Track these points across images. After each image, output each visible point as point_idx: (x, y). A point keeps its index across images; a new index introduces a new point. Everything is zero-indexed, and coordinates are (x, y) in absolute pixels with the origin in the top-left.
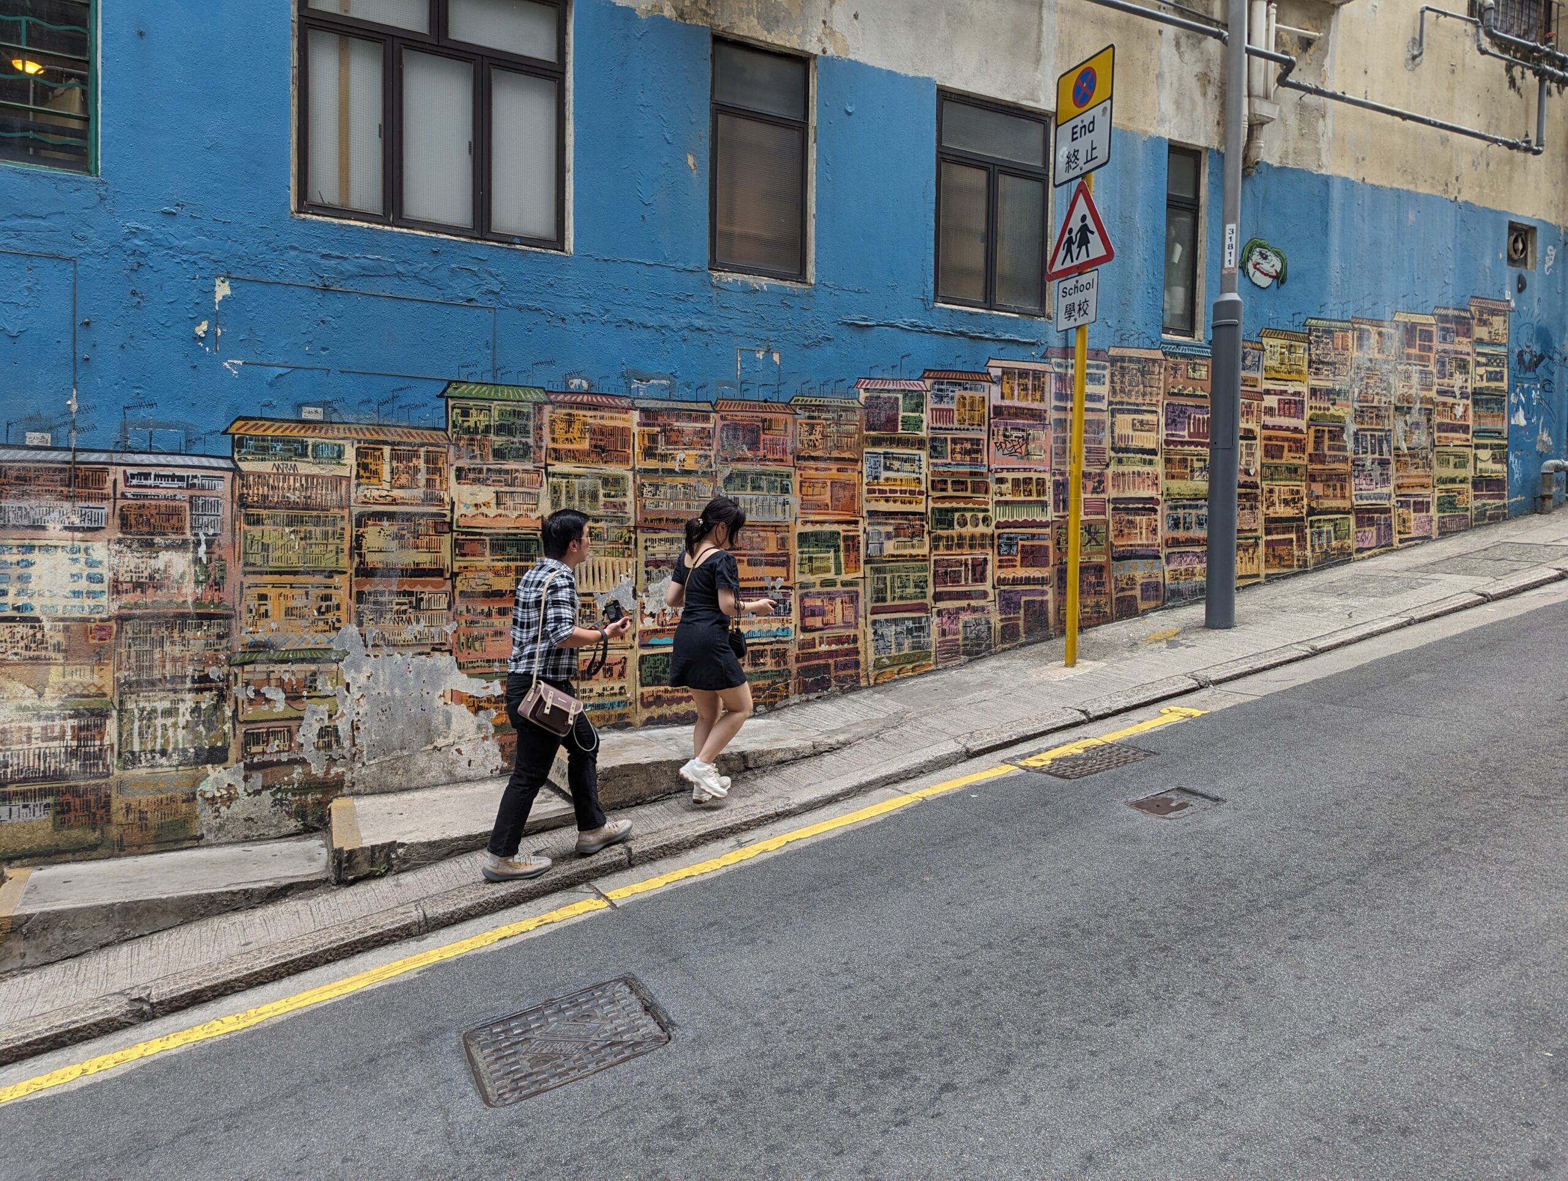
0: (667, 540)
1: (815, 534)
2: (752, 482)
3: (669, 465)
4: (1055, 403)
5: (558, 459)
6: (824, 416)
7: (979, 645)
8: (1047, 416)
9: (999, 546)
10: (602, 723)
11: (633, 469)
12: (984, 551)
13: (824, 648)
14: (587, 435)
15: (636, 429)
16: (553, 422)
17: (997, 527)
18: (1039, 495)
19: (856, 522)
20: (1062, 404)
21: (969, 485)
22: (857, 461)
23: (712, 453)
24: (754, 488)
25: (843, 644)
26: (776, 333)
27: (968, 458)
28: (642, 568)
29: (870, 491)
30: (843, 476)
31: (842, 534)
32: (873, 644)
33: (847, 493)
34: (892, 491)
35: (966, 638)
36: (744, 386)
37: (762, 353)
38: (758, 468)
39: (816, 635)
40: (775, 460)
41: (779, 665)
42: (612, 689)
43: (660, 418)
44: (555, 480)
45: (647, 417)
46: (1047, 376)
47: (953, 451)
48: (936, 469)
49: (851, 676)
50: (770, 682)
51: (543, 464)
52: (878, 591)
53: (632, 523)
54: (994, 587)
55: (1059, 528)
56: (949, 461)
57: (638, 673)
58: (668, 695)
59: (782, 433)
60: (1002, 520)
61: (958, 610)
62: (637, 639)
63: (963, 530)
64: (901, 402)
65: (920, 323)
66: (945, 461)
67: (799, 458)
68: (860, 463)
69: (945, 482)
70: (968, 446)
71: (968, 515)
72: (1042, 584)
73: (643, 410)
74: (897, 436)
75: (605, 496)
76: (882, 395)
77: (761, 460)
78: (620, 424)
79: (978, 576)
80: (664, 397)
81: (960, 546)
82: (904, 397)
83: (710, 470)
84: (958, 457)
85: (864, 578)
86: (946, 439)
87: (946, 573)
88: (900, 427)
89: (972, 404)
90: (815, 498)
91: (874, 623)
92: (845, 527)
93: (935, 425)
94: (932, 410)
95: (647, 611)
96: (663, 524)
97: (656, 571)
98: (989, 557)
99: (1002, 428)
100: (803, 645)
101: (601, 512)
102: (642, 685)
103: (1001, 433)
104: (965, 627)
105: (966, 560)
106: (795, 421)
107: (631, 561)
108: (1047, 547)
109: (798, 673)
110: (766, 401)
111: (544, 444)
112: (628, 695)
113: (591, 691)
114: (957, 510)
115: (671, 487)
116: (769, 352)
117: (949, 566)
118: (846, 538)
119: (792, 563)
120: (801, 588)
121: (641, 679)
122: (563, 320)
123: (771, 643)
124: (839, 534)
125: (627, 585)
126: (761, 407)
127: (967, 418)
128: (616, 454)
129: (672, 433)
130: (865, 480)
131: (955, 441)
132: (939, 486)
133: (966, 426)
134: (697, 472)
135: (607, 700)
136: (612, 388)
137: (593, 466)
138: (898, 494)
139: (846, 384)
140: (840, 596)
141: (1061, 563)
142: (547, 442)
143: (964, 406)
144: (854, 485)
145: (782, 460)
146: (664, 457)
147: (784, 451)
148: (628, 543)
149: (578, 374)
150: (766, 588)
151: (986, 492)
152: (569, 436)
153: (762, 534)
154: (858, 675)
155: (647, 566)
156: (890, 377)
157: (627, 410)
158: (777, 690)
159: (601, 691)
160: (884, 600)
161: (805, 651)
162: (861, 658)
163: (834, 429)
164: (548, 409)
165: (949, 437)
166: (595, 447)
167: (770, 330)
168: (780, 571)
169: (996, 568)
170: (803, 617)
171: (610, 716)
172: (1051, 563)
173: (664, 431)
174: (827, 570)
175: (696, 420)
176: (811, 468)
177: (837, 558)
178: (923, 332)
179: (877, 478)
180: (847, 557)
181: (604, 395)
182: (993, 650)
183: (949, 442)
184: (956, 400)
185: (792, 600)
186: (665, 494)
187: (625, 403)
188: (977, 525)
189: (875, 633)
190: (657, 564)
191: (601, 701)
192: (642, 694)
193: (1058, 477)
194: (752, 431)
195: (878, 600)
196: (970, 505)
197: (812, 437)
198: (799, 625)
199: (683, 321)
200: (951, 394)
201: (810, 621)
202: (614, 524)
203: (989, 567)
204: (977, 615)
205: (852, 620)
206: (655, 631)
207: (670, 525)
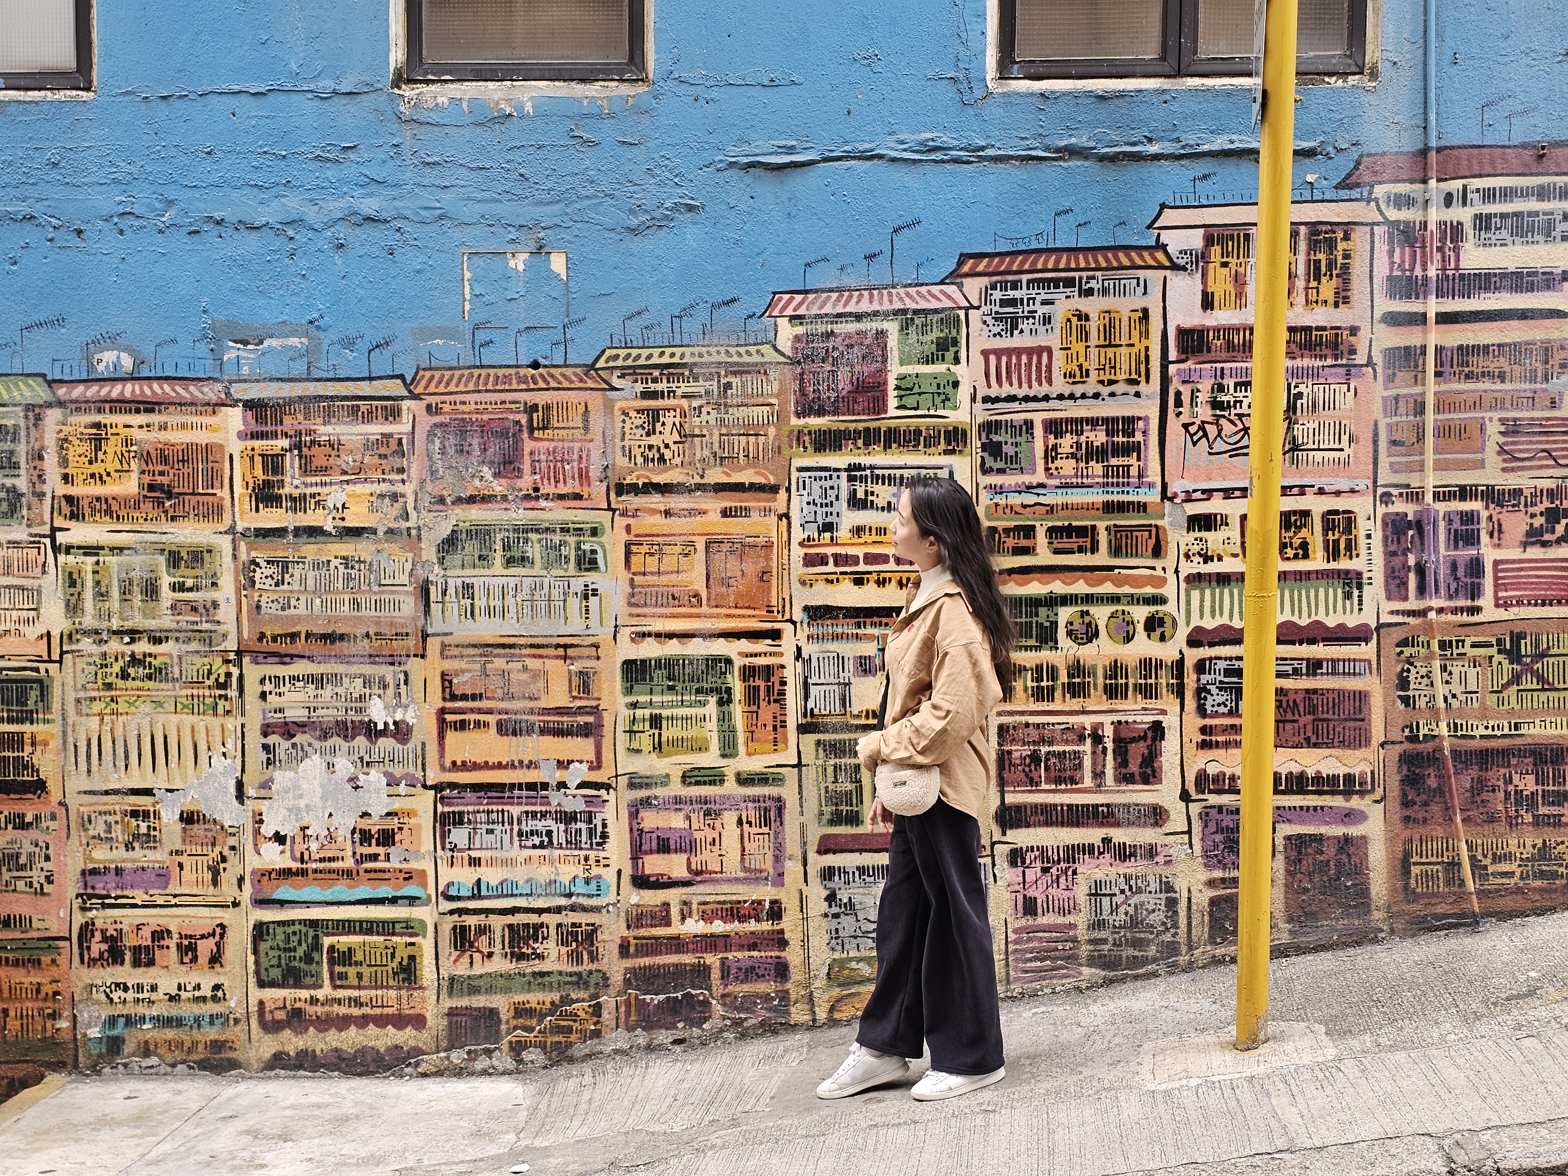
0: (310, 679)
1: (669, 665)
2: (507, 547)
3: (311, 518)
4: (1385, 305)
5: (74, 516)
6: (683, 388)
7: (1137, 944)
8: (1361, 343)
9: (1201, 692)
10: (178, 1055)
11: (232, 530)
12: (1151, 704)
13: (694, 927)
14: (134, 465)
15: (235, 446)
16: (63, 442)
17: (1194, 641)
18: (1333, 552)
19: (776, 635)
20: (1413, 306)
21: (1103, 538)
22: (774, 489)
23: (408, 489)
24: (510, 562)
25: (743, 919)
26: (557, 208)
27: (1097, 468)
28: (254, 739)
29: (810, 561)
30: (736, 527)
31: (738, 662)
32: (826, 924)
33: (751, 567)
34: (870, 559)
35: (1098, 924)
36: (481, 336)
37: (523, 257)
38: (520, 515)
39: (673, 896)
40: (561, 497)
41: (579, 961)
42: (198, 987)
43: (287, 420)
44: (71, 559)
45: (260, 419)
46: (1360, 236)
47: (1051, 454)
48: (1001, 500)
49: (767, 998)
50: (556, 997)
51: (46, 530)
52: (835, 798)
53: (231, 644)
54: (1185, 796)
55: (1404, 643)
56: (1040, 476)
57: (251, 959)
58: (319, 1009)
59: (578, 434)
60: (1209, 624)
61: (1073, 853)
62: (247, 886)
63: (1087, 653)
64: (893, 341)
65: (946, 139)
66: (1027, 479)
67: (621, 489)
68: (782, 494)
69: (1029, 531)
70: (1099, 437)
71: (1101, 614)
72: (1348, 793)
73: (249, 405)
74: (884, 425)
75: (174, 588)
76: (838, 328)
77: (527, 497)
78: (201, 437)
79: (1134, 767)
80: (294, 373)
81: (1076, 690)
82: (904, 328)
83: (404, 525)
84: (1068, 467)
85: (799, 765)
86: (1029, 425)
87: (1035, 758)
88: (892, 402)
89: (1109, 329)
90: (664, 579)
91: (828, 873)
92: (745, 645)
93: (994, 392)
94: (985, 353)
95: (268, 830)
96: (300, 646)
97: (286, 744)
98: (1170, 721)
99: (1205, 386)
100: (636, 919)
101: (166, 621)
102: (261, 984)
103: (1203, 397)
104: (1095, 894)
105: (1096, 727)
106: (609, 405)
107: (232, 723)
108: (1362, 697)
109: (627, 982)
110: (536, 365)
111: (47, 489)
112: (232, 1004)
113: (154, 988)
114: (1065, 600)
115: (316, 566)
116: (540, 251)
117: (1042, 741)
118: (748, 673)
119: (607, 730)
120: (632, 786)
121: (257, 973)
122: (79, 232)
123: (558, 910)
124: (729, 661)
125: (225, 774)
126: (522, 380)
127: (1092, 365)
128: (194, 500)
129: (315, 450)
130: (798, 535)
131: (1054, 427)
132: (1010, 542)
133: (1091, 386)
134: (374, 531)
135: (188, 1010)
136: (184, 365)
137: (147, 527)
138: (892, 566)
139: (740, 310)
140: (735, 807)
141: (1413, 739)
142: (54, 485)
143: (1084, 335)
144: (768, 546)
145: (578, 497)
146: (298, 503)
147: (583, 476)
148: (224, 686)
149: (110, 340)
150: (545, 786)
151: (1157, 552)
152: (97, 468)
153: (532, 664)
154: (784, 996)
155: (265, 734)
156: (864, 283)
157: (215, 407)
158: (574, 1016)
159: (174, 992)
160: (854, 819)
161: (643, 932)
162: (793, 956)
163: (712, 419)
164: (53, 416)
165: (1038, 419)
166: (152, 487)
167: (540, 203)
168: (583, 747)
169: (1190, 749)
170: (637, 853)
171: (195, 1044)
172: (1378, 734)
173: (298, 446)
174: (702, 748)
175: (369, 417)
176: (653, 512)
177: (724, 718)
178: (956, 161)
179: (828, 527)
180: (753, 715)
181: (167, 378)
182: (1183, 959)
183: (1038, 431)
184: (1058, 321)
185: (608, 813)
186: (303, 580)
187: (211, 392)
188: (1129, 638)
189: (831, 898)
190: (288, 730)
191: (172, 1010)
192: (261, 1003)
193: (1399, 507)
194: (503, 434)
195: (837, 819)
196: (1108, 588)
197: (655, 440)
198: (627, 872)
199: (336, 206)
200: (1041, 310)
201: (654, 864)
202: (194, 646)
203: (1170, 746)
204: (1130, 868)
205: (768, 865)
206: (286, 873)
207: (316, 648)
